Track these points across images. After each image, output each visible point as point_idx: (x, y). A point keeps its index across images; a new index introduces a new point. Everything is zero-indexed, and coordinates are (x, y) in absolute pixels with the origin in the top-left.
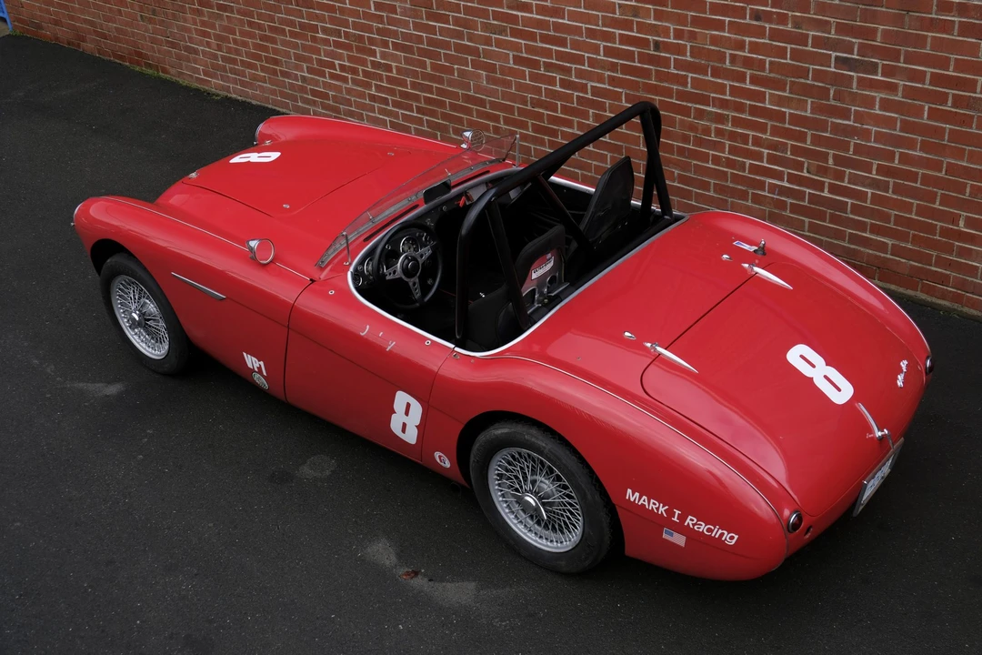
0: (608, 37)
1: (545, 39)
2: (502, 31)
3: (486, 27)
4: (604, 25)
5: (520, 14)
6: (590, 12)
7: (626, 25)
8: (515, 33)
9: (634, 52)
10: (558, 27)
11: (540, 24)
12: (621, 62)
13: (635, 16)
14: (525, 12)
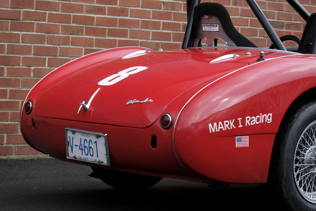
0: (155, 25)
1: (112, 33)
2: (79, 31)
3: (66, 30)
4: (154, 18)
5: (95, 16)
6: (146, 9)
7: (167, 16)
8: (90, 32)
9: (170, 33)
10: (123, 23)
11: (111, 22)
12: (162, 42)
13: (173, 9)
14: (99, 14)
